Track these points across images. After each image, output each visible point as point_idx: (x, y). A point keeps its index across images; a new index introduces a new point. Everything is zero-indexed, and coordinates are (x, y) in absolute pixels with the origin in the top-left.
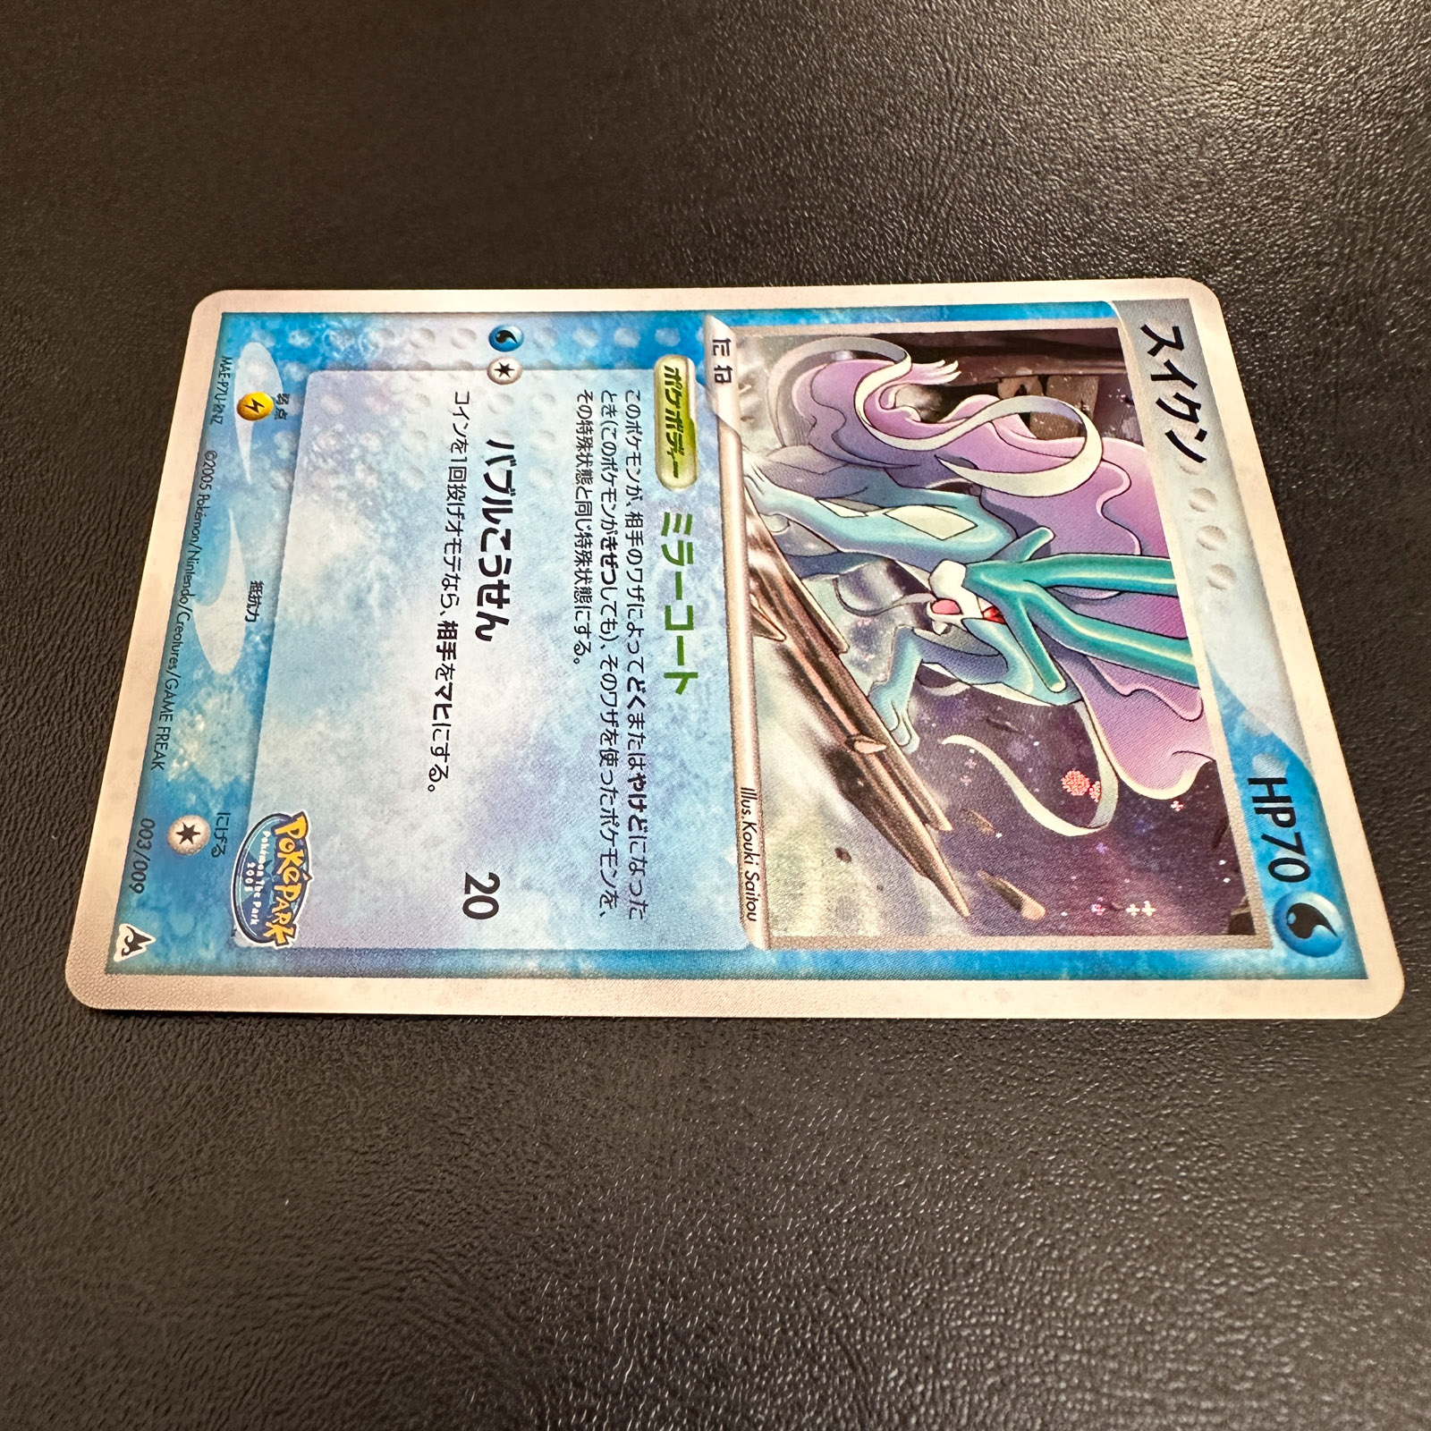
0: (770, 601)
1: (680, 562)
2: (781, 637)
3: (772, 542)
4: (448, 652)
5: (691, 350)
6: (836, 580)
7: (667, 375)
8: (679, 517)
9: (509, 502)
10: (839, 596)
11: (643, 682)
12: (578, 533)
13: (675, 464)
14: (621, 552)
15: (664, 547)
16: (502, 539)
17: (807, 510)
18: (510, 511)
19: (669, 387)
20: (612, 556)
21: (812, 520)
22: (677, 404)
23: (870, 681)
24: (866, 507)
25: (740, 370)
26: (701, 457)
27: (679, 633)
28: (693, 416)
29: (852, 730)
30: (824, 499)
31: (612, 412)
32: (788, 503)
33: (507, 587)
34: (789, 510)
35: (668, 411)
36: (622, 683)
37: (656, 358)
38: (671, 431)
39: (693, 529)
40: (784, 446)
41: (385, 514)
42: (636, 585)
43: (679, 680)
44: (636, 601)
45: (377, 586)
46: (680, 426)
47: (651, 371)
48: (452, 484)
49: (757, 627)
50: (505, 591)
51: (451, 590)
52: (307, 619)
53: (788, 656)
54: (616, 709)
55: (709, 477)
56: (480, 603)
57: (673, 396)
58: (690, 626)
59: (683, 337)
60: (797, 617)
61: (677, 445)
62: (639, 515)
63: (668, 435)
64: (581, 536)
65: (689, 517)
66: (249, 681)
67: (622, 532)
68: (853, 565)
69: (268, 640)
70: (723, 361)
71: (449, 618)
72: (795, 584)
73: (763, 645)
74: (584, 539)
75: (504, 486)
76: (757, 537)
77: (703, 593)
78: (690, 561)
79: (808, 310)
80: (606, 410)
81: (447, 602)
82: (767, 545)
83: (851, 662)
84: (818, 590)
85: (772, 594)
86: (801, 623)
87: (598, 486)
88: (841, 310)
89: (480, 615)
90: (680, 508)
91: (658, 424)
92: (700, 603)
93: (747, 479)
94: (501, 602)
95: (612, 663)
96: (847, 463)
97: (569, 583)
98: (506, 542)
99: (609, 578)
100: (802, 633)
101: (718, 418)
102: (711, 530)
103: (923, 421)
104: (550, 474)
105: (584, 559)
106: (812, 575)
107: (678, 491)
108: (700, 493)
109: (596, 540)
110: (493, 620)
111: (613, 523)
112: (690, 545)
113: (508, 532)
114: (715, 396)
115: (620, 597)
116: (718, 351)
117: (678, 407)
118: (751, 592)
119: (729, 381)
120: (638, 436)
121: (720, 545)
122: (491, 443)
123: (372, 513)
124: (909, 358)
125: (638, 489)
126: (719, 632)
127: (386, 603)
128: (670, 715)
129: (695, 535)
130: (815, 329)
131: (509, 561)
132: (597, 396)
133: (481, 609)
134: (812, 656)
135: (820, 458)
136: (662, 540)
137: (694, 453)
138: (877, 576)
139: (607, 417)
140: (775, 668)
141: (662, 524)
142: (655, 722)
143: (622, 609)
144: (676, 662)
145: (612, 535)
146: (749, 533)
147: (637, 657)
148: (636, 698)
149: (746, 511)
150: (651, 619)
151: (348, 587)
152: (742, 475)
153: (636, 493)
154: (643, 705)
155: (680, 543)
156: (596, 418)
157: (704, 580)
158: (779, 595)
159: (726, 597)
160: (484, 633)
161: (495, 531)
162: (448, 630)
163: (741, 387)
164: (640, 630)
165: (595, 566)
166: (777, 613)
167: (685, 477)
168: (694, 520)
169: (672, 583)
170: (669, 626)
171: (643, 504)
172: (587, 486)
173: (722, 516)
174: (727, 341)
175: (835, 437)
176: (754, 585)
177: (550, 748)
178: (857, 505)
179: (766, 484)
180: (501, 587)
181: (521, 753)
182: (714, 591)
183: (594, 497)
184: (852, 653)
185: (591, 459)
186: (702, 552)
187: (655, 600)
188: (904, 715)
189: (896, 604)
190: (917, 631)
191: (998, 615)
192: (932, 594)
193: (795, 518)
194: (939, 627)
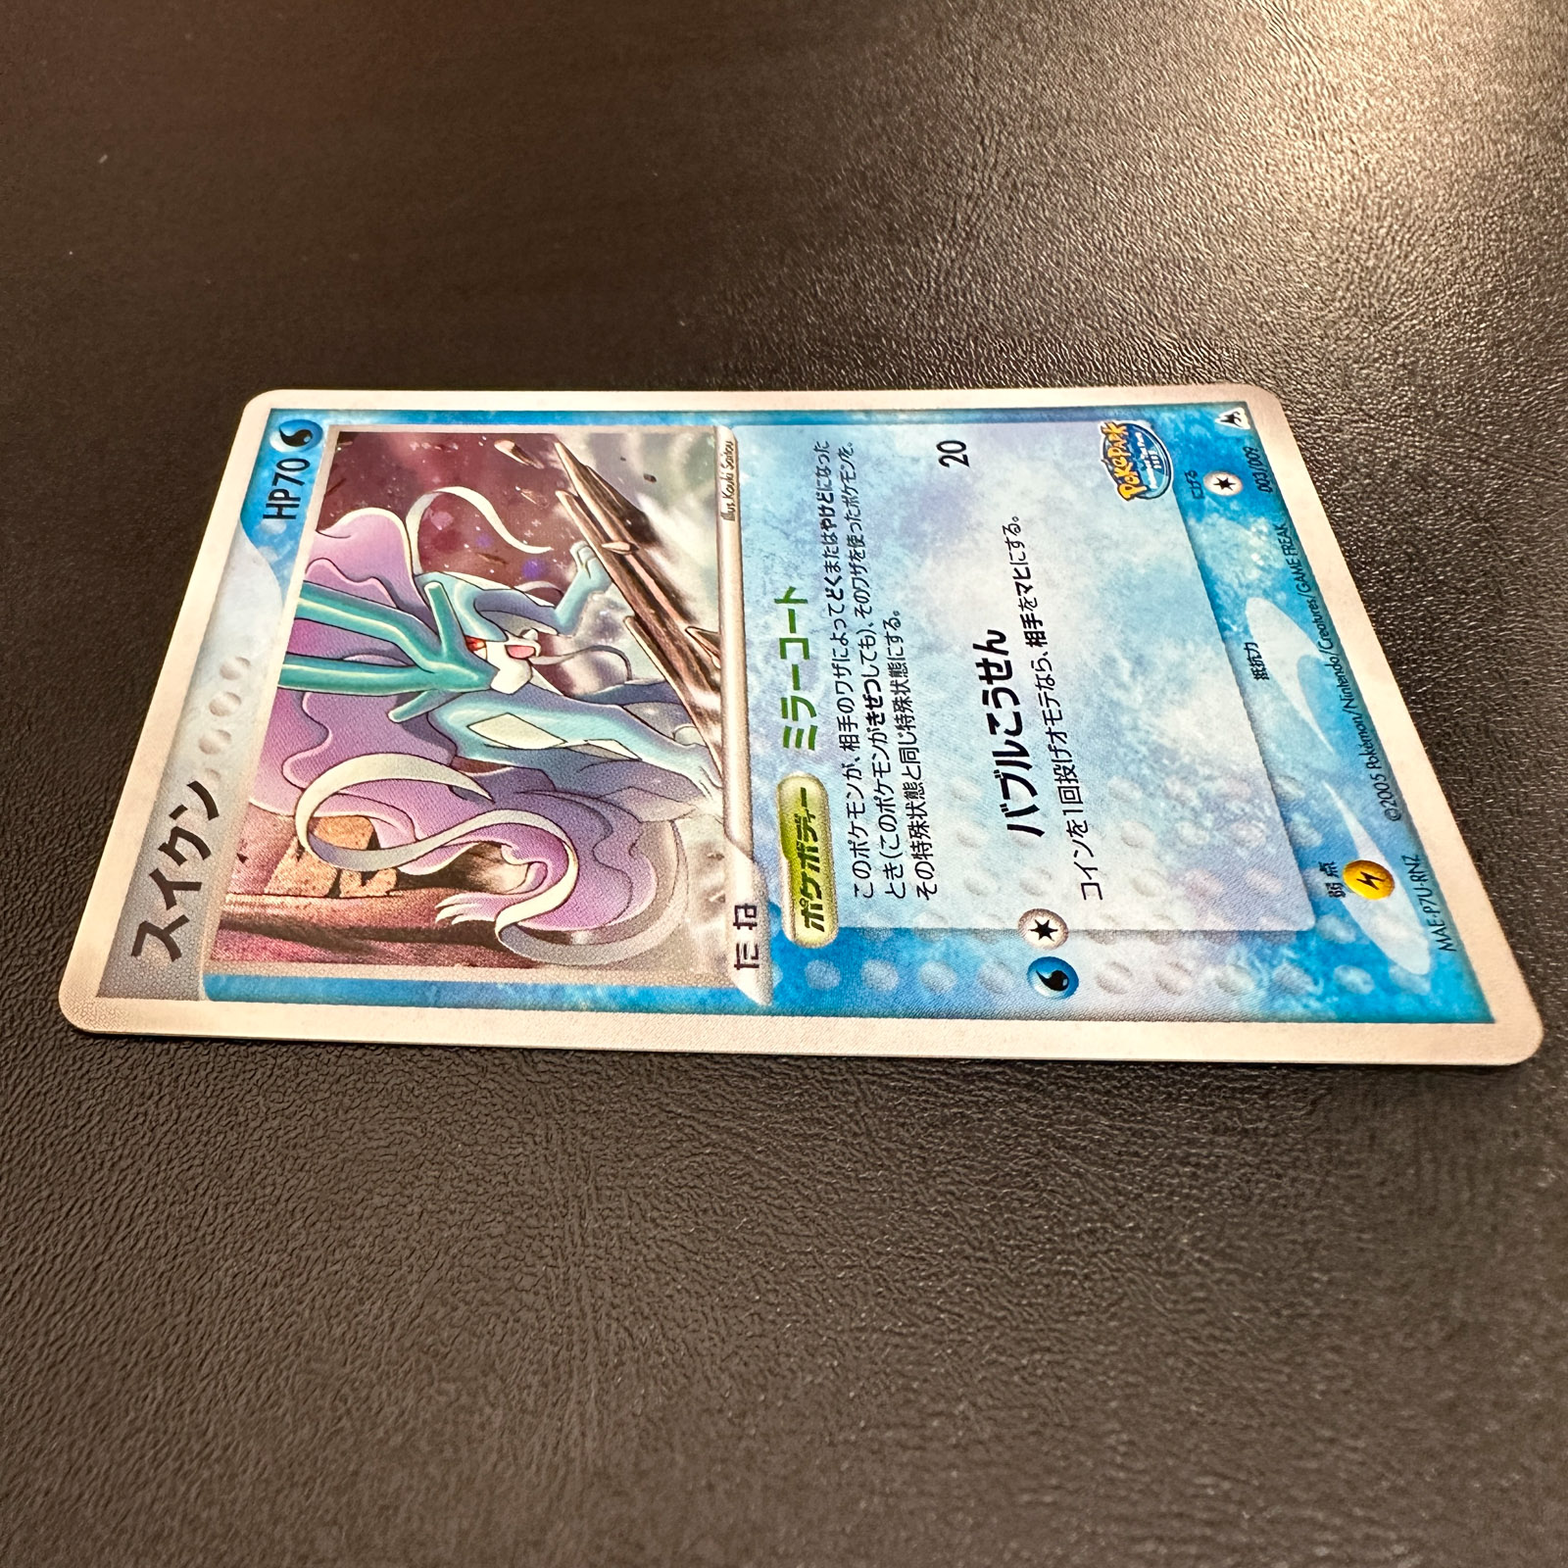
0: (699, 660)
1: (795, 699)
2: (691, 631)
3: (694, 717)
4: (1031, 621)
5: (787, 953)
6: (629, 679)
7: (821, 918)
8: (798, 744)
9: (999, 763)
10: (628, 665)
11: (829, 596)
12: (912, 730)
13: (804, 804)
14: (860, 711)
15: (813, 714)
16: (998, 725)
17: (653, 750)
18: (996, 754)
19: (817, 901)
20: (871, 706)
21: (649, 738)
22: (805, 879)
23: (608, 594)
24: (586, 750)
25: (723, 921)
26: (774, 811)
27: (794, 636)
28: (784, 862)
29: (631, 559)
30: (631, 760)
31: (889, 870)
32: (673, 757)
33: (981, 678)
34: (672, 749)
35: (817, 869)
36: (849, 596)
37: (837, 942)
38: (811, 843)
39: (782, 732)
40: (672, 821)
42: (843, 679)
43: (793, 598)
44: (842, 664)
45: (1126, 677)
46: (801, 848)
47: (843, 925)
49: (714, 640)
50: (983, 674)
51: (1042, 675)
52: (1190, 647)
53: (685, 615)
54: (852, 576)
55: (763, 788)
56: (1008, 663)
57: (811, 889)
58: (785, 641)
59: (801, 973)
60: (672, 647)
61: (803, 826)
62: (844, 747)
63: (815, 840)
64: (909, 727)
65: (786, 744)
66: (1225, 593)
67: (862, 729)
68: (609, 693)
69: (1222, 628)
70: (746, 936)
71: (1038, 650)
72: (671, 675)
73: (709, 624)
74: (904, 724)
75: (1010, 782)
76: (710, 723)
77: (770, 670)
78: (784, 700)
79: (623, 1010)
80: (897, 872)
81: (1044, 664)
82: (699, 715)
83: (622, 609)
84: (649, 672)
85: (696, 668)
86: (668, 641)
87: (897, 779)
88: (575, 1008)
89: (1005, 653)
90: (798, 754)
91: (828, 851)
92: (773, 661)
93: (719, 786)
94: (986, 664)
95: (861, 612)
96: (598, 799)
97: (915, 679)
98: (993, 723)
99: (872, 686)
100: (669, 633)
101: (753, 859)
102: (762, 730)
103: (499, 845)
104: (956, 795)
105: (901, 704)
106: (653, 685)
107: (800, 773)
108: (774, 769)
109: (891, 722)
110: (989, 647)
111: (874, 740)
112: (785, 716)
113: (993, 732)
114: (755, 887)
115: (859, 667)
116: (751, 952)
117: (804, 874)
118: (720, 670)
119: (737, 908)
120: (853, 838)
121: (751, 715)
124: (497, 930)
125: (848, 776)
126: (753, 636)
127: (1109, 662)
128: (801, 571)
129: (778, 726)
130: (614, 979)
131: (985, 702)
132: (911, 892)
133: (1006, 658)
134: (661, 614)
135: (630, 806)
136: (815, 721)
137: (782, 816)
138: (584, 681)
139: (895, 863)
140: (697, 605)
141: (817, 740)
142: (814, 566)
143: (855, 659)
144: (797, 613)
145: (872, 727)
146: (719, 726)
147: (837, 616)
148: (834, 584)
149: (721, 750)
150: (823, 647)
151: (1157, 676)
152: (724, 788)
153: (849, 771)
154: (827, 579)
155: (795, 718)
156: (909, 863)
157: (768, 683)
158: (689, 667)
159: (745, 667)
160: (997, 637)
161: (1007, 732)
162: (1035, 639)
163: (722, 899)
164: (835, 639)
165: (889, 697)
166: (693, 651)
167: (792, 789)
168: (781, 741)
169: (802, 680)
170: (805, 642)
171: (841, 760)
172: (910, 780)
173: (748, 745)
174: (739, 966)
175: (609, 829)
176: (716, 677)
178: (594, 751)
179: (696, 778)
180: (989, 678)
182: (757, 672)
183: (899, 768)
184: (622, 616)
185: (910, 811)
186: (771, 710)
187: (820, 664)
188: (581, 570)
189: (570, 656)
190: (553, 632)
191: (470, 643)
192: (531, 664)
193: (669, 742)
194: (531, 635)
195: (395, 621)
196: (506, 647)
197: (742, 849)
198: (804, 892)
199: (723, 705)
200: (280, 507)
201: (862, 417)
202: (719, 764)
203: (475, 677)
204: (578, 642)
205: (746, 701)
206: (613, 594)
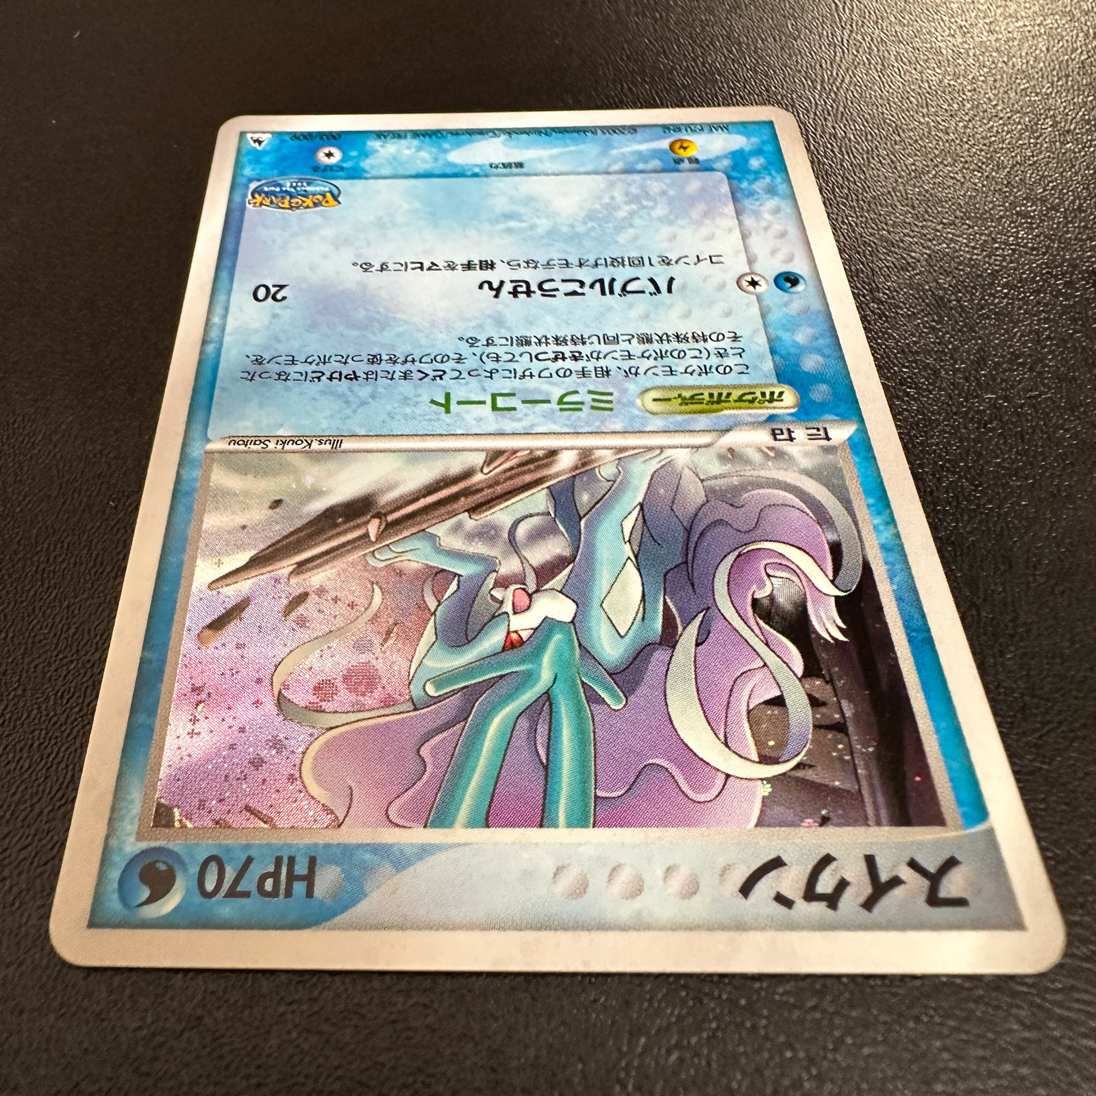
1: (560, 402)
2: (486, 471)
3: (588, 467)
4: (469, 266)
6: (549, 513)
7: (772, 393)
8: (610, 402)
9: (612, 292)
10: (531, 516)
11: (441, 379)
12: (586, 337)
13: (669, 400)
14: (569, 364)
15: (576, 392)
16: (574, 291)
18: (603, 293)
19: (758, 395)
20: (563, 358)
22: (739, 400)
24: (636, 543)
25: (791, 448)
26: (679, 418)
27: (489, 402)
28: (726, 412)
29: (392, 517)
30: (642, 509)
31: (721, 355)
32: (635, 481)
33: (529, 296)
34: (626, 481)
35: (729, 394)
36: (441, 366)
37: (791, 385)
38: (706, 396)
39: (597, 412)
40: (702, 481)
41: (590, 224)
42: (535, 373)
43: (443, 402)
44: (519, 373)
46: (712, 402)
47: (775, 382)
48: (626, 259)
49: (495, 455)
50: (524, 295)
51: (524, 265)
52: (494, 192)
53: (468, 474)
54: (417, 363)
55: (656, 424)
56: (513, 281)
57: (748, 397)
58: (495, 408)
59: (824, 404)
60: (508, 483)
61: (690, 401)
62: (608, 375)
63: (701, 394)
64: (582, 338)
65: (611, 409)
66: (443, 170)
67: (590, 366)
68: (566, 528)
69: (476, 176)
70: (799, 435)
71: (498, 265)
72: (542, 484)
73: (479, 458)
74: (579, 340)
75: (629, 288)
76: (593, 457)
77: (530, 418)
78: (561, 410)
79: (888, 506)
80: (722, 351)
81: (513, 263)
83: (459, 522)
84: (538, 500)
85: (532, 466)
86: (501, 486)
87: (636, 348)
89: (502, 283)
90: (619, 402)
91: (711, 387)
92: (519, 415)
93: (658, 451)
94: (515, 293)
95: (460, 360)
96: (688, 530)
97: (533, 332)
98: (573, 294)
99: (542, 357)
100: (490, 487)
101: (728, 430)
102: (597, 424)
103: (754, 600)
104: (645, 317)
105: (560, 341)
106: (553, 496)
107: (638, 402)
108: (637, 416)
109: (580, 348)
110: (498, 290)
111: (598, 358)
112: (580, 410)
113: (583, 294)
114: (755, 429)
115: (523, 364)
116: (812, 432)
117: (735, 401)
118: (532, 451)
120: (696, 373)
121: (581, 430)
122: (672, 280)
123: (591, 216)
124: (842, 594)
125: (636, 374)
126: (491, 429)
127: (510, 231)
128: (411, 396)
129: (590, 413)
131: (553, 296)
132: (737, 345)
133: (507, 282)
134: (466, 493)
136: (583, 391)
137: (681, 413)
138: (555, 547)
139: (714, 352)
140: (455, 466)
141: (602, 391)
142: (406, 387)
143: (511, 366)
144: (462, 399)
146: (596, 451)
147: (465, 375)
148: (427, 375)
149: (622, 449)
150: (501, 384)
151: (523, 210)
152: (662, 448)
153: (632, 373)
154: (421, 379)
155: (582, 403)
156: (711, 345)
157: (544, 419)
158: (530, 471)
159: (527, 434)
160: (486, 286)
161: (582, 287)
163: (771, 448)
164: (491, 377)
165: (553, 348)
166: (512, 468)
167: (655, 407)
168: (607, 412)
169: (538, 397)
170: (494, 397)
171: (621, 378)
172: (635, 340)
173: (613, 433)
174: (829, 439)
176: (540, 453)
177: (385, 325)
178: (637, 535)
179: (654, 465)
180: (529, 293)
181: (381, 310)
182: (532, 426)
183: (624, 345)
184: (470, 523)
185: (665, 342)
186: (573, 418)
187: (521, 387)
188: (405, 557)
189: (523, 560)
190: (494, 575)
191: (512, 644)
192: (537, 591)
193: (616, 487)
194: (498, 594)
195: (486, 717)
196: (515, 613)
197: (720, 437)
198: (752, 401)
199: (572, 448)
200: (291, 877)
201: (210, 348)
202: (637, 451)
203: (557, 637)
204: (506, 554)
205: (565, 433)
206: (440, 530)
